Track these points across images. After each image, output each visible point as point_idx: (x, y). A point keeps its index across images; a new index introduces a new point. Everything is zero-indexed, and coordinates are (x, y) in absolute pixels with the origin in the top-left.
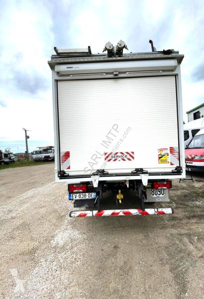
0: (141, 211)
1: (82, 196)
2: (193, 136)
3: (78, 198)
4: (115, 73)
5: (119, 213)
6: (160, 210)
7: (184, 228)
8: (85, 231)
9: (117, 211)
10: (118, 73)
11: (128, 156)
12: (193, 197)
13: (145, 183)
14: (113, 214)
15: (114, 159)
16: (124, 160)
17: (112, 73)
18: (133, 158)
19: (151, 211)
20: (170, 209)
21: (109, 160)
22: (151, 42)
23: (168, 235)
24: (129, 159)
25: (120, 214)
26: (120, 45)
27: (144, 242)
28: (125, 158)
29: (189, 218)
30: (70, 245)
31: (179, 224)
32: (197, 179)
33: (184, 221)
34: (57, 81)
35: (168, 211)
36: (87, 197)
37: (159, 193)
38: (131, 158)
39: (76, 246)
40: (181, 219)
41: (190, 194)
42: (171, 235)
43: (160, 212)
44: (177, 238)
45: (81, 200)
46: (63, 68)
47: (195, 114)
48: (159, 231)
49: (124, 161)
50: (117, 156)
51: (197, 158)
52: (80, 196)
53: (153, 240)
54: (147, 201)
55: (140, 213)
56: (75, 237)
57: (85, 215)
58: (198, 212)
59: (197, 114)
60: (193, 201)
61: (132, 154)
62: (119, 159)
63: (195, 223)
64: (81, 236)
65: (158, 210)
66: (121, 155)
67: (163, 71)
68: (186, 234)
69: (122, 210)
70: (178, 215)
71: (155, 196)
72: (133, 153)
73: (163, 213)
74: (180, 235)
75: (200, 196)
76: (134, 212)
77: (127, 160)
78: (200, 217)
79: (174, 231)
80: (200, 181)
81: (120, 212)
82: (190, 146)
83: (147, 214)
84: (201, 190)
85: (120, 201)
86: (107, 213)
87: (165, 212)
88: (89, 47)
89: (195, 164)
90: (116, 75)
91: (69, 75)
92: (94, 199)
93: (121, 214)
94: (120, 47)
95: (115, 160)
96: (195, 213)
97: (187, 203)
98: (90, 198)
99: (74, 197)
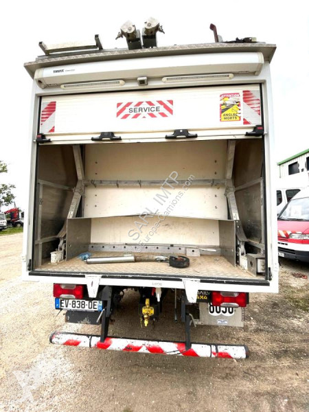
0: (184, 348)
1: (77, 304)
2: (289, 199)
3: (70, 307)
4: (139, 79)
5: (139, 348)
6: (222, 349)
7: (266, 380)
8: (82, 366)
9: (137, 343)
10: (145, 78)
11: (162, 109)
12: (288, 309)
13: (192, 298)
14: (128, 348)
15: (133, 114)
16: (152, 115)
17: (135, 80)
18: (171, 111)
19: (202, 350)
20: (243, 348)
21: (126, 117)
22: (213, 27)
23: (235, 394)
24: (163, 115)
25: (140, 351)
26: (149, 25)
27: (184, 406)
28: (155, 113)
29: (278, 356)
30: (50, 390)
31: (259, 370)
32: (294, 271)
33: (269, 363)
34: (40, 97)
35: (238, 352)
36: (87, 308)
37: (223, 309)
38: (166, 112)
39: (59, 394)
40: (262, 359)
41: (283, 302)
42: (241, 394)
43: (221, 354)
44: (249, 402)
45: (76, 311)
46: (47, 73)
47: (290, 166)
48: (219, 383)
49: (153, 119)
50: (141, 109)
51: (295, 237)
52: (74, 304)
53: (202, 402)
54: (200, 323)
55: (182, 352)
56: (62, 375)
57: (76, 344)
58: (296, 343)
59: (294, 166)
60: (288, 317)
61: (169, 105)
62: (144, 114)
63: (289, 367)
64: (71, 377)
65: (217, 349)
66: (148, 106)
67: (235, 74)
68: (268, 393)
69: (146, 342)
70: (258, 348)
71: (215, 314)
72: (171, 102)
73: (227, 356)
74: (257, 394)
75: (301, 308)
76: (170, 348)
77: (160, 116)
78: (298, 354)
79: (247, 386)
80: (300, 276)
81: (143, 346)
82: (283, 216)
83: (194, 354)
84: (301, 295)
85: (146, 322)
86: (118, 344)
87: (232, 355)
88: (97, 36)
89: (291, 246)
90: (142, 82)
91: (58, 86)
92: (97, 313)
93: (144, 350)
94: (148, 28)
95: (136, 116)
96: (290, 345)
97: (276, 321)
98: (93, 309)
99: (64, 305)
